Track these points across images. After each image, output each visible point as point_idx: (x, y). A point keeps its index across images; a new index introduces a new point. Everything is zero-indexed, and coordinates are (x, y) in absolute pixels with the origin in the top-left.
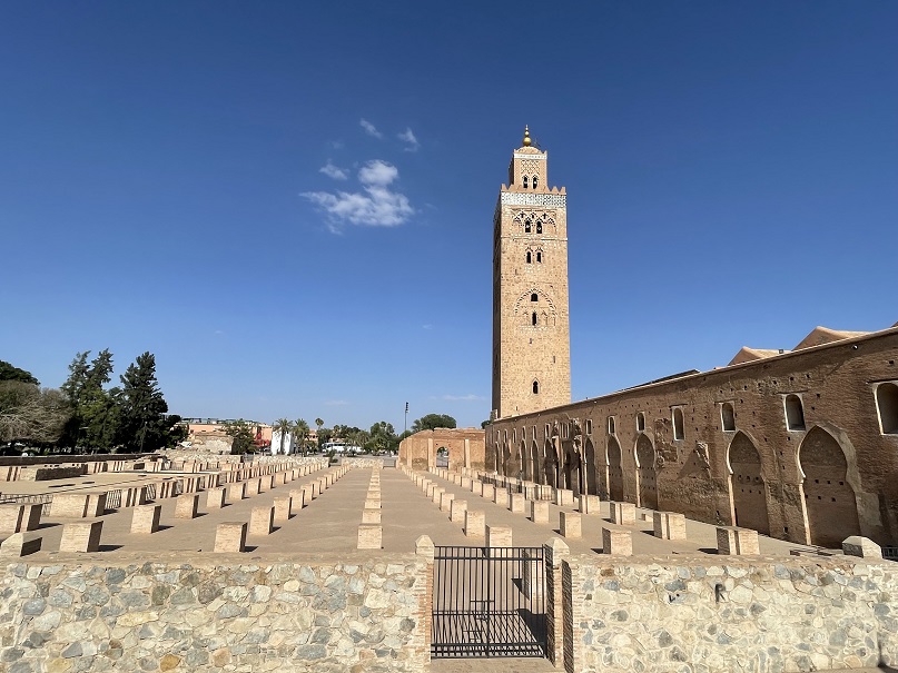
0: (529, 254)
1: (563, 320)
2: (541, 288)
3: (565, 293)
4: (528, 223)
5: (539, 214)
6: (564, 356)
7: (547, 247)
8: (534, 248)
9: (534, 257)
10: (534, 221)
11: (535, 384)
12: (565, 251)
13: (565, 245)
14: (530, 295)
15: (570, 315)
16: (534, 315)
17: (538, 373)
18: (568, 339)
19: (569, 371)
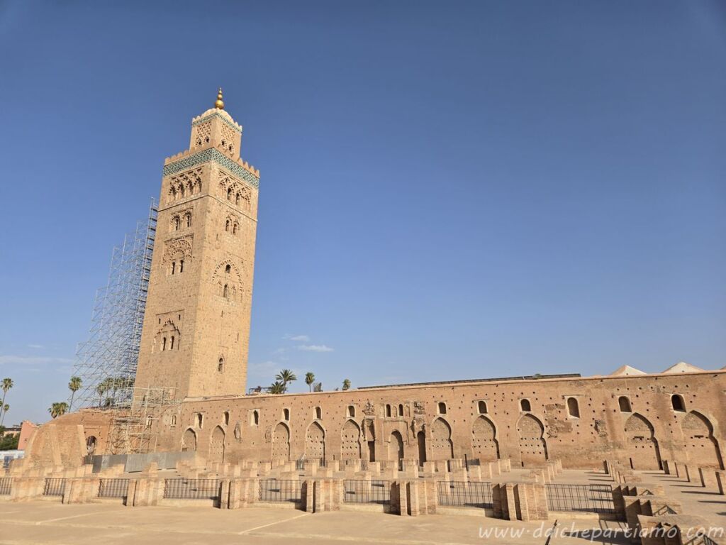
0: (228, 222)
1: (248, 299)
2: (235, 262)
3: (251, 272)
4: (229, 190)
6: (245, 336)
7: (242, 222)
8: (233, 218)
9: (231, 228)
10: (235, 191)
12: (255, 231)
13: (255, 225)
14: (226, 265)
16: (226, 286)
17: (224, 350)
18: (249, 318)
19: (247, 350)
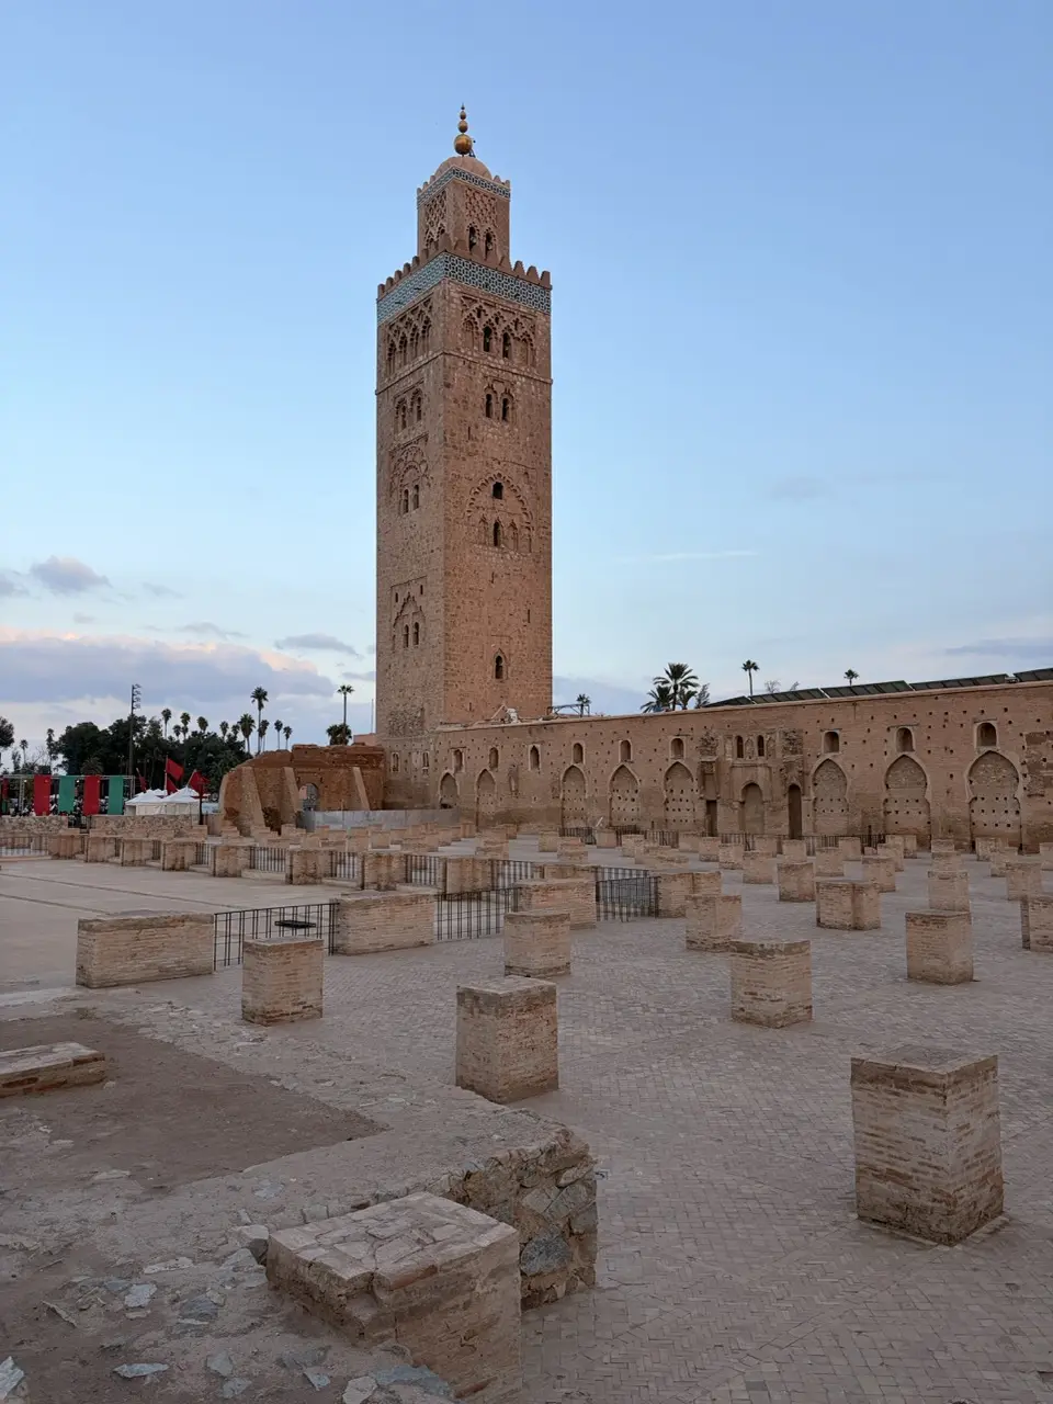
0: (489, 397)
1: (543, 543)
4: (488, 332)
5: (509, 319)
6: (542, 614)
7: (519, 391)
8: (499, 388)
9: (497, 408)
10: (499, 330)
14: (491, 485)
16: (497, 525)
17: (505, 640)
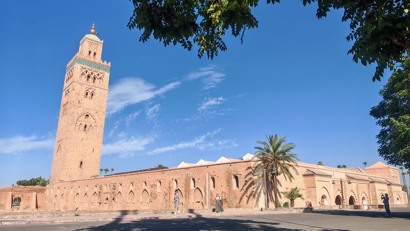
0: (87, 93)
1: (101, 130)
2: (92, 112)
3: (103, 117)
4: (89, 77)
5: (96, 74)
6: (98, 150)
7: (97, 91)
8: (91, 91)
9: (89, 95)
10: (92, 76)
11: (81, 163)
12: (106, 95)
13: (106, 92)
14: (85, 115)
15: (104, 129)
16: (86, 126)
17: (84, 157)
